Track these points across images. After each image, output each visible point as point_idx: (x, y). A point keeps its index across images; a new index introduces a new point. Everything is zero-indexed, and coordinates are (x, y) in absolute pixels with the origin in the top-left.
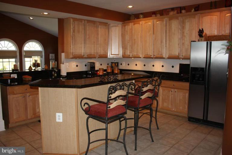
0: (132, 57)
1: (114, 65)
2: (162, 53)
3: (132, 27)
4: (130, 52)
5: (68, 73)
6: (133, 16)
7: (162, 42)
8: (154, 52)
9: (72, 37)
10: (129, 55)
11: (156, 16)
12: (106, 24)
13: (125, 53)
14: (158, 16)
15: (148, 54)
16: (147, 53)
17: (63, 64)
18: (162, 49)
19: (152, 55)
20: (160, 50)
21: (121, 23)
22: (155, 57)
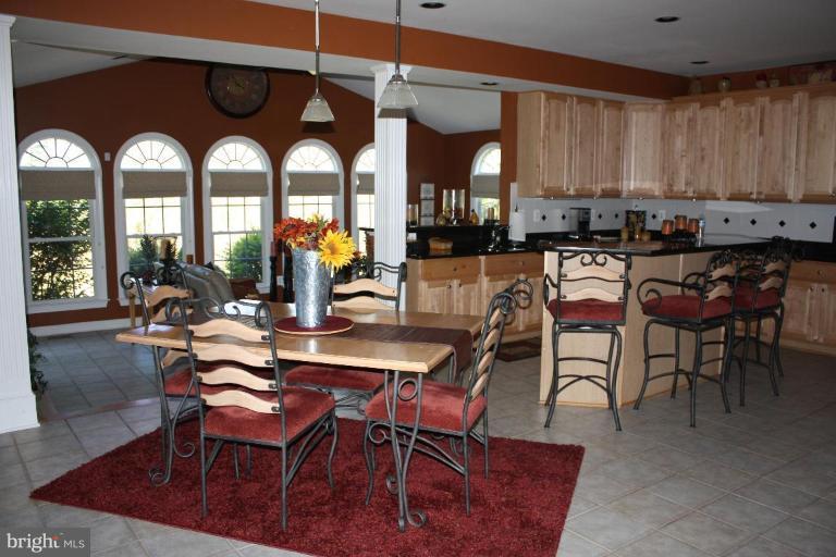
0: (692, 198)
1: (633, 218)
2: (783, 188)
3: (695, 114)
4: (687, 184)
5: (528, 236)
6: (698, 82)
7: (784, 157)
8: (759, 184)
9: (544, 142)
10: (685, 192)
11: (768, 86)
12: (619, 105)
13: (670, 186)
14: (775, 83)
15: (743, 189)
16: (740, 186)
17: (516, 210)
18: (784, 176)
19: (755, 191)
20: (780, 180)
21: (663, 101)
22: (763, 197)
